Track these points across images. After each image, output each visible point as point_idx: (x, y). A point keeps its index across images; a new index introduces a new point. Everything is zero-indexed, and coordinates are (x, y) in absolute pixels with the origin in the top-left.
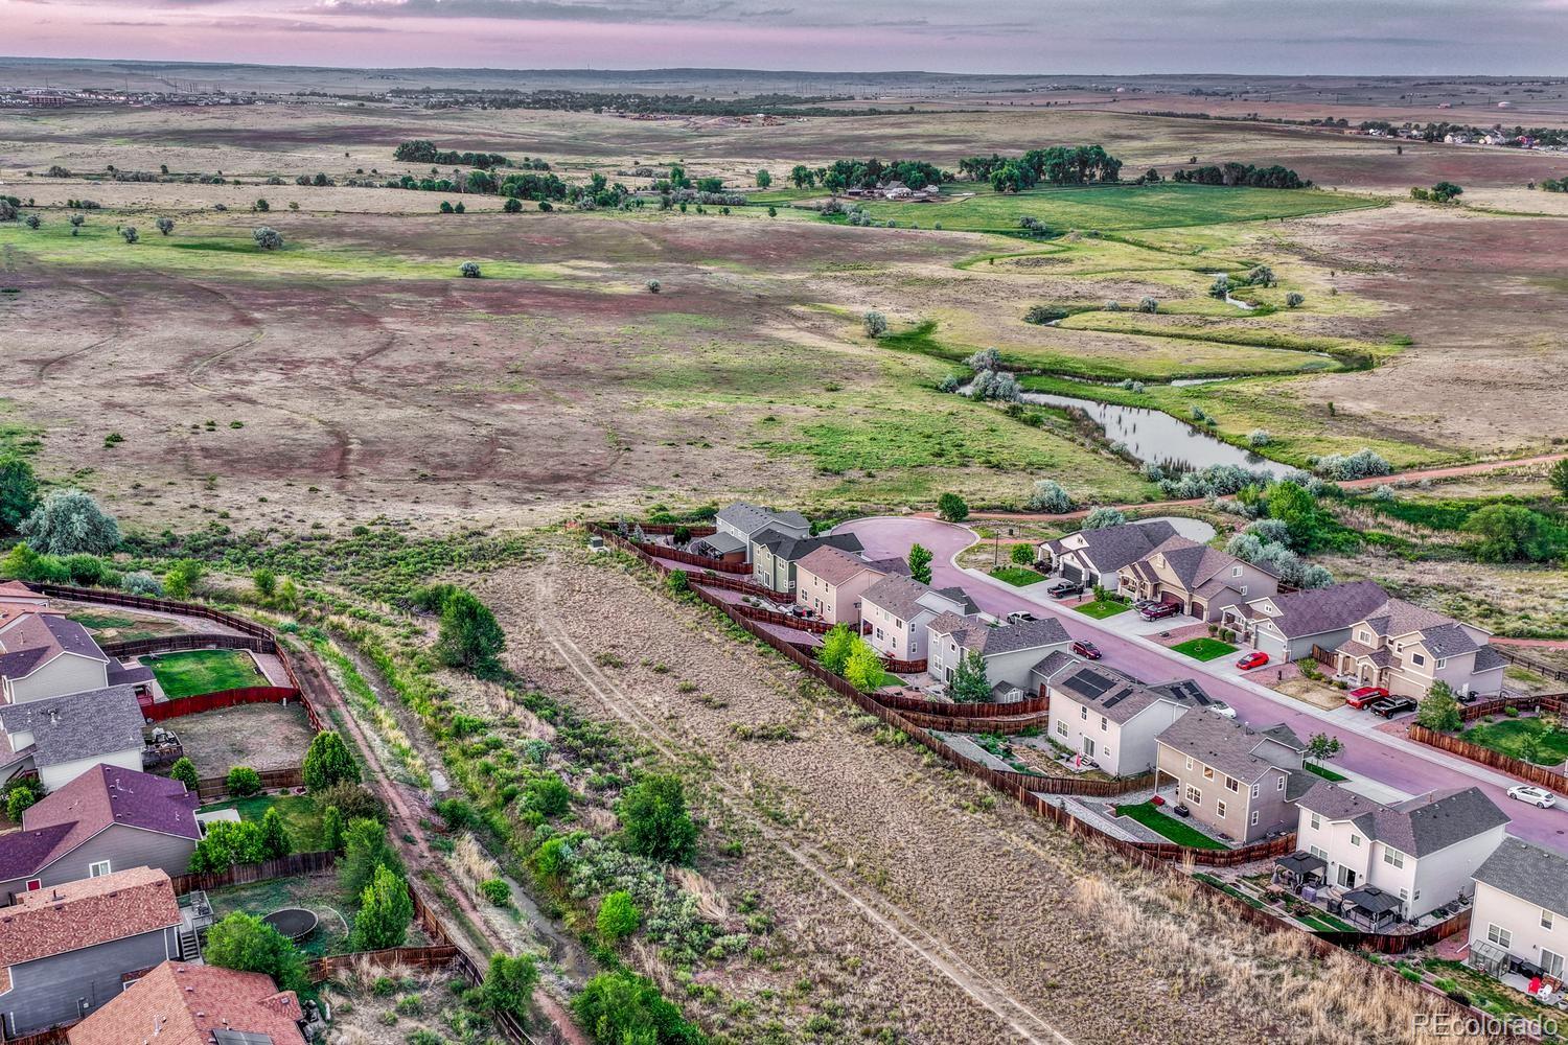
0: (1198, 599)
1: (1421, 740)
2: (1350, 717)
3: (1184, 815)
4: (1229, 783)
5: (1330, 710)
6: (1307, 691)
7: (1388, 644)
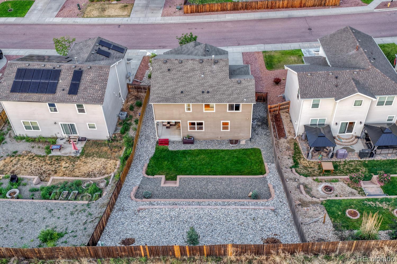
1: (191, 13)
2: (143, 15)
3: (192, 143)
4: (231, 107)
5: (129, 16)
6: (104, 10)
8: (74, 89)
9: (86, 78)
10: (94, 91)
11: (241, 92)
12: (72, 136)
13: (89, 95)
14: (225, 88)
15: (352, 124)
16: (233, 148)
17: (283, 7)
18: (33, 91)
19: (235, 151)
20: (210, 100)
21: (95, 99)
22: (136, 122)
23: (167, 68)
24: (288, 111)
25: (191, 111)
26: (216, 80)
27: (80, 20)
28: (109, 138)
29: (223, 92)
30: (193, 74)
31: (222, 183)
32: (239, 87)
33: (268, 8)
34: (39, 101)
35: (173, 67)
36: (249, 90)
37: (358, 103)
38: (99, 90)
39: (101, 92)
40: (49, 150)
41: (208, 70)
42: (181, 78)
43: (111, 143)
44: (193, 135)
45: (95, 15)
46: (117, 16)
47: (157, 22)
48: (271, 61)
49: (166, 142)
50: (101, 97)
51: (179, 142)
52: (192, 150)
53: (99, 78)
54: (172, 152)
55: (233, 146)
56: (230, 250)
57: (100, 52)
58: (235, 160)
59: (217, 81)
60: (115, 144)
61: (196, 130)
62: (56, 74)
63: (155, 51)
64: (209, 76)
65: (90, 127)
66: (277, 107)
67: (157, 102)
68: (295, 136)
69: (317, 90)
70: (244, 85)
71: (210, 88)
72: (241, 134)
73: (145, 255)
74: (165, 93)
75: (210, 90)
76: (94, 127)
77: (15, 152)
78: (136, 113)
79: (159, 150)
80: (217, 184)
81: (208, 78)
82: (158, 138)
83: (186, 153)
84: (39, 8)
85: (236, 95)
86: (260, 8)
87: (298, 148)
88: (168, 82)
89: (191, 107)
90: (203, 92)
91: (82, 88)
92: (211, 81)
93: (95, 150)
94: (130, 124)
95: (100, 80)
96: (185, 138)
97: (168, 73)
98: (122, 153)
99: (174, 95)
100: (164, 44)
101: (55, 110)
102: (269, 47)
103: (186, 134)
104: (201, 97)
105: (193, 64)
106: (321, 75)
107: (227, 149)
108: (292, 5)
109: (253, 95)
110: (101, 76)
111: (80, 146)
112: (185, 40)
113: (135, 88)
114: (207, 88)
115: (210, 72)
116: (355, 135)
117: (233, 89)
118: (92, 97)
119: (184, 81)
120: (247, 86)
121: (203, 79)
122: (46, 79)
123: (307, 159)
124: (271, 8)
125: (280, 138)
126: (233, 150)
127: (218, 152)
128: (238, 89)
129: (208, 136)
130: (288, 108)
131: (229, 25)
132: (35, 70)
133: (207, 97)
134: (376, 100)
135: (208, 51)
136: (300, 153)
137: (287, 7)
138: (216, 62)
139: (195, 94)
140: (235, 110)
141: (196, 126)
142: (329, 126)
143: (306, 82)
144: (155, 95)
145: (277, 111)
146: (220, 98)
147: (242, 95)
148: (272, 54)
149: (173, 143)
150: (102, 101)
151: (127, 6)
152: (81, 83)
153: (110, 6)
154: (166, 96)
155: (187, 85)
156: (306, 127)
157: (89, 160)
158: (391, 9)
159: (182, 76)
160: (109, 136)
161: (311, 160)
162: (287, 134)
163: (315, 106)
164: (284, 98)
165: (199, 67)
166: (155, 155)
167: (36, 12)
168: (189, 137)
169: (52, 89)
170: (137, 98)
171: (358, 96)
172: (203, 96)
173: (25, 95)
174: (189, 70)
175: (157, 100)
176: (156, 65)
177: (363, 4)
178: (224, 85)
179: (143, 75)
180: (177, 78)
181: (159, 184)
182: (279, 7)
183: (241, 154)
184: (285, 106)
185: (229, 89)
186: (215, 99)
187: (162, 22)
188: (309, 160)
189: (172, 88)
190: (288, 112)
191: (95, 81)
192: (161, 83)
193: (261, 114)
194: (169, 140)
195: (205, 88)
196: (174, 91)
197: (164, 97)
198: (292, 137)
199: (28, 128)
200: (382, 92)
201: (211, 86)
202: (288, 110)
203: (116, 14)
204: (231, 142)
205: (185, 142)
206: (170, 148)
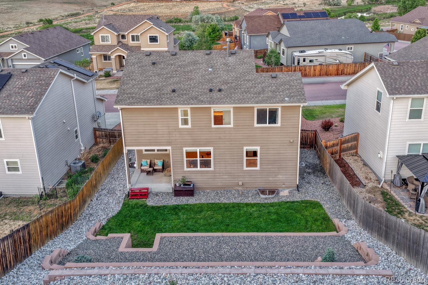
3: (190, 193)
4: (262, 116)
7: (121, 40)
9: (15, 84)
10: (23, 98)
11: (279, 89)
13: (13, 104)
14: (250, 84)
16: (266, 201)
17: (315, 75)
19: (272, 205)
20: (224, 101)
21: (21, 109)
23: (150, 61)
24: (357, 152)
25: (189, 126)
26: (233, 74)
28: (43, 190)
29: (246, 90)
30: (195, 68)
31: (250, 244)
32: (274, 82)
35: (161, 60)
36: (293, 86)
38: (32, 97)
39: (35, 100)
41: (219, 63)
42: (174, 73)
43: (45, 200)
44: (193, 178)
46: (102, 89)
49: (144, 194)
50: (33, 106)
51: (168, 194)
52: (191, 205)
53: (37, 82)
54: (153, 207)
55: (266, 199)
58: (274, 217)
59: (235, 76)
60: (51, 201)
61: (199, 169)
64: (221, 69)
65: (9, 169)
66: (337, 145)
67: (129, 105)
68: (379, 183)
69: (415, 83)
70: (282, 80)
71: (223, 84)
72: (280, 177)
74: (144, 93)
75: (223, 87)
76: (16, 169)
79: (128, 207)
80: (241, 246)
81: (219, 72)
82: (128, 186)
83: (179, 209)
85: (270, 94)
87: (392, 199)
88: (151, 78)
89: (189, 117)
90: (211, 90)
91: (4, 95)
92: (225, 76)
95: (37, 85)
96: (177, 185)
97: (151, 68)
99: (160, 95)
103: (180, 177)
104: (208, 96)
105: (195, 56)
106: (416, 65)
107: (255, 202)
108: (326, 72)
109: (300, 93)
110: (41, 80)
113: (106, 136)
114: (218, 84)
115: (223, 65)
117: (263, 85)
118: (17, 106)
119: (178, 77)
120: (289, 82)
121: (211, 73)
123: (417, 213)
126: (268, 203)
127: (239, 206)
128: (273, 85)
129: (219, 182)
130: (356, 147)
133: (219, 96)
136: (398, 205)
138: (232, 53)
139: (197, 93)
140: (269, 123)
141: (198, 159)
143: (393, 73)
144: (126, 95)
145: (336, 153)
146: (241, 97)
147: (281, 93)
149: (157, 195)
150: (31, 111)
151: (117, 81)
154: (145, 97)
155: (183, 81)
159: (176, 71)
160: (42, 187)
161: (425, 215)
162: (364, 181)
163: (415, 114)
165: (204, 60)
166: (120, 213)
168: (186, 182)
172: (211, 95)
174: (188, 63)
175: (128, 101)
176: (132, 58)
178: (249, 81)
180: (167, 74)
181: (115, 248)
183: (284, 208)
184: (350, 145)
185: (256, 85)
186: (233, 99)
188: (422, 214)
189: (156, 85)
190: (356, 155)
191: (29, 87)
192: (138, 80)
194: (149, 191)
195: (214, 85)
196: (159, 90)
197: (141, 97)
198: (375, 185)
201: (226, 83)
202: (355, 151)
203: (102, 87)
204: (263, 192)
205: (177, 192)
206: (150, 202)
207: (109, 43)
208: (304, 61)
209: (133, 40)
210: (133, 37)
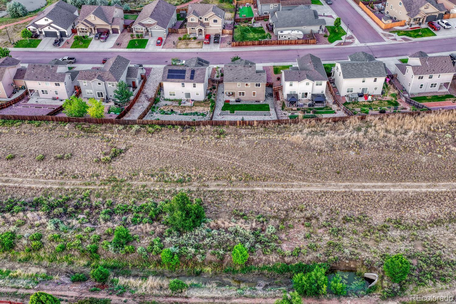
0: (114, 27)
1: (236, 46)
2: (210, 47)
3: (239, 101)
4: (257, 85)
5: (202, 48)
6: (187, 44)
7: (200, 20)
8: (192, 77)
9: (197, 73)
10: (200, 78)
12: (189, 99)
13: (198, 80)
15: (306, 94)
17: (286, 44)
18: (176, 78)
19: (258, 104)
20: (248, 82)
21: (200, 81)
22: (214, 95)
23: (230, 69)
25: (240, 87)
26: (250, 74)
27: (175, 50)
28: (204, 100)
29: (253, 78)
30: (241, 71)
31: (252, 113)
32: (260, 76)
33: (277, 44)
34: (178, 82)
35: (233, 68)
36: (264, 78)
37: (307, 84)
38: (202, 78)
40: (180, 104)
42: (236, 73)
44: (240, 98)
45: (183, 47)
47: (217, 51)
48: (277, 70)
49: (228, 101)
50: (203, 80)
51: (234, 101)
52: (240, 104)
54: (232, 105)
56: (255, 122)
57: (199, 63)
58: (258, 108)
60: (206, 102)
61: (242, 96)
62: (184, 72)
63: (218, 66)
65: (196, 95)
66: (277, 88)
68: (283, 99)
69: (291, 78)
72: (261, 98)
73: (228, 125)
74: (230, 79)
76: (198, 95)
77: (166, 104)
78: (213, 92)
79: (226, 104)
82: (225, 100)
83: (237, 105)
84: (152, 43)
85: (259, 80)
86: (273, 44)
87: (284, 104)
89: (240, 85)
90: (245, 78)
91: (195, 77)
92: (248, 74)
93: (198, 104)
94: (212, 96)
95: (202, 74)
97: (230, 71)
98: (210, 105)
99: (233, 80)
100: (222, 62)
101: (184, 86)
102: (277, 64)
103: (237, 98)
105: (241, 67)
106: (293, 73)
107: (254, 104)
108: (291, 43)
110: (202, 72)
111: (193, 102)
112: (235, 59)
113: (212, 81)
114: (247, 77)
115: (248, 71)
116: (308, 99)
117: (257, 77)
120: (263, 76)
121: (245, 73)
122: (181, 73)
123: (287, 107)
124: (280, 44)
125: (277, 101)
127: (251, 105)
129: (246, 99)
130: (282, 89)
131: (256, 52)
132: (175, 70)
133: (247, 80)
134: (315, 82)
135: (247, 63)
136: (285, 105)
137: (288, 44)
138: (250, 67)
139: (242, 79)
141: (242, 94)
142: (297, 95)
143: (287, 75)
145: (277, 90)
146: (252, 81)
147: (261, 80)
148: (278, 67)
149: (232, 102)
150: (204, 82)
151: (200, 42)
152: (195, 75)
153: (191, 42)
155: (239, 75)
156: (287, 94)
157: (197, 107)
158: (343, 46)
161: (289, 108)
162: (280, 99)
164: (281, 85)
165: (243, 69)
166: (224, 106)
167: (150, 46)
168: (238, 99)
169: (183, 77)
170: (213, 85)
171: (307, 81)
172: (245, 80)
173: (173, 79)
175: (226, 81)
177: (329, 43)
178: (254, 76)
179: (214, 76)
180: (234, 73)
181: (228, 113)
182: (284, 44)
183: (261, 105)
184: (280, 88)
186: (250, 81)
187: (220, 51)
189: (232, 76)
190: (282, 91)
191: (200, 74)
193: (270, 92)
194: (230, 101)
196: (233, 78)
199: (171, 95)
200: (318, 79)
201: (249, 76)
203: (195, 47)
204: (256, 101)
205: (237, 101)
206: (230, 103)
207: (195, 22)
208: (282, 36)
209: (205, 20)
210: (205, 19)
